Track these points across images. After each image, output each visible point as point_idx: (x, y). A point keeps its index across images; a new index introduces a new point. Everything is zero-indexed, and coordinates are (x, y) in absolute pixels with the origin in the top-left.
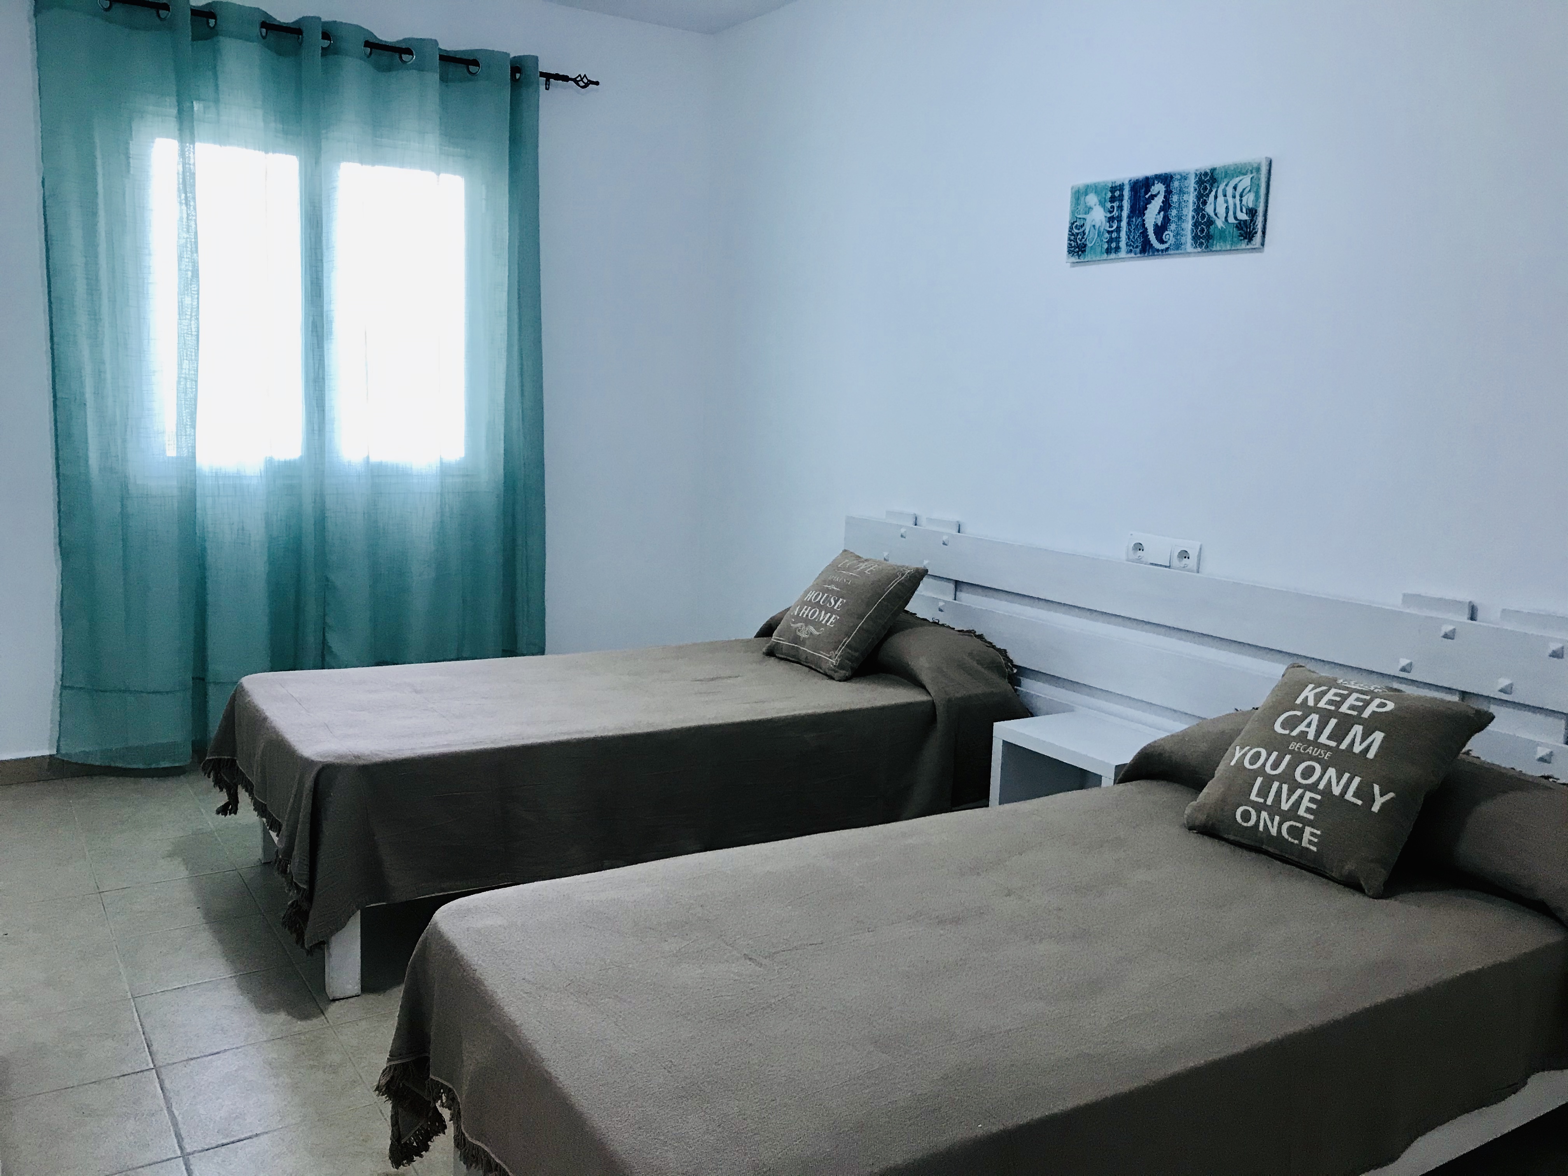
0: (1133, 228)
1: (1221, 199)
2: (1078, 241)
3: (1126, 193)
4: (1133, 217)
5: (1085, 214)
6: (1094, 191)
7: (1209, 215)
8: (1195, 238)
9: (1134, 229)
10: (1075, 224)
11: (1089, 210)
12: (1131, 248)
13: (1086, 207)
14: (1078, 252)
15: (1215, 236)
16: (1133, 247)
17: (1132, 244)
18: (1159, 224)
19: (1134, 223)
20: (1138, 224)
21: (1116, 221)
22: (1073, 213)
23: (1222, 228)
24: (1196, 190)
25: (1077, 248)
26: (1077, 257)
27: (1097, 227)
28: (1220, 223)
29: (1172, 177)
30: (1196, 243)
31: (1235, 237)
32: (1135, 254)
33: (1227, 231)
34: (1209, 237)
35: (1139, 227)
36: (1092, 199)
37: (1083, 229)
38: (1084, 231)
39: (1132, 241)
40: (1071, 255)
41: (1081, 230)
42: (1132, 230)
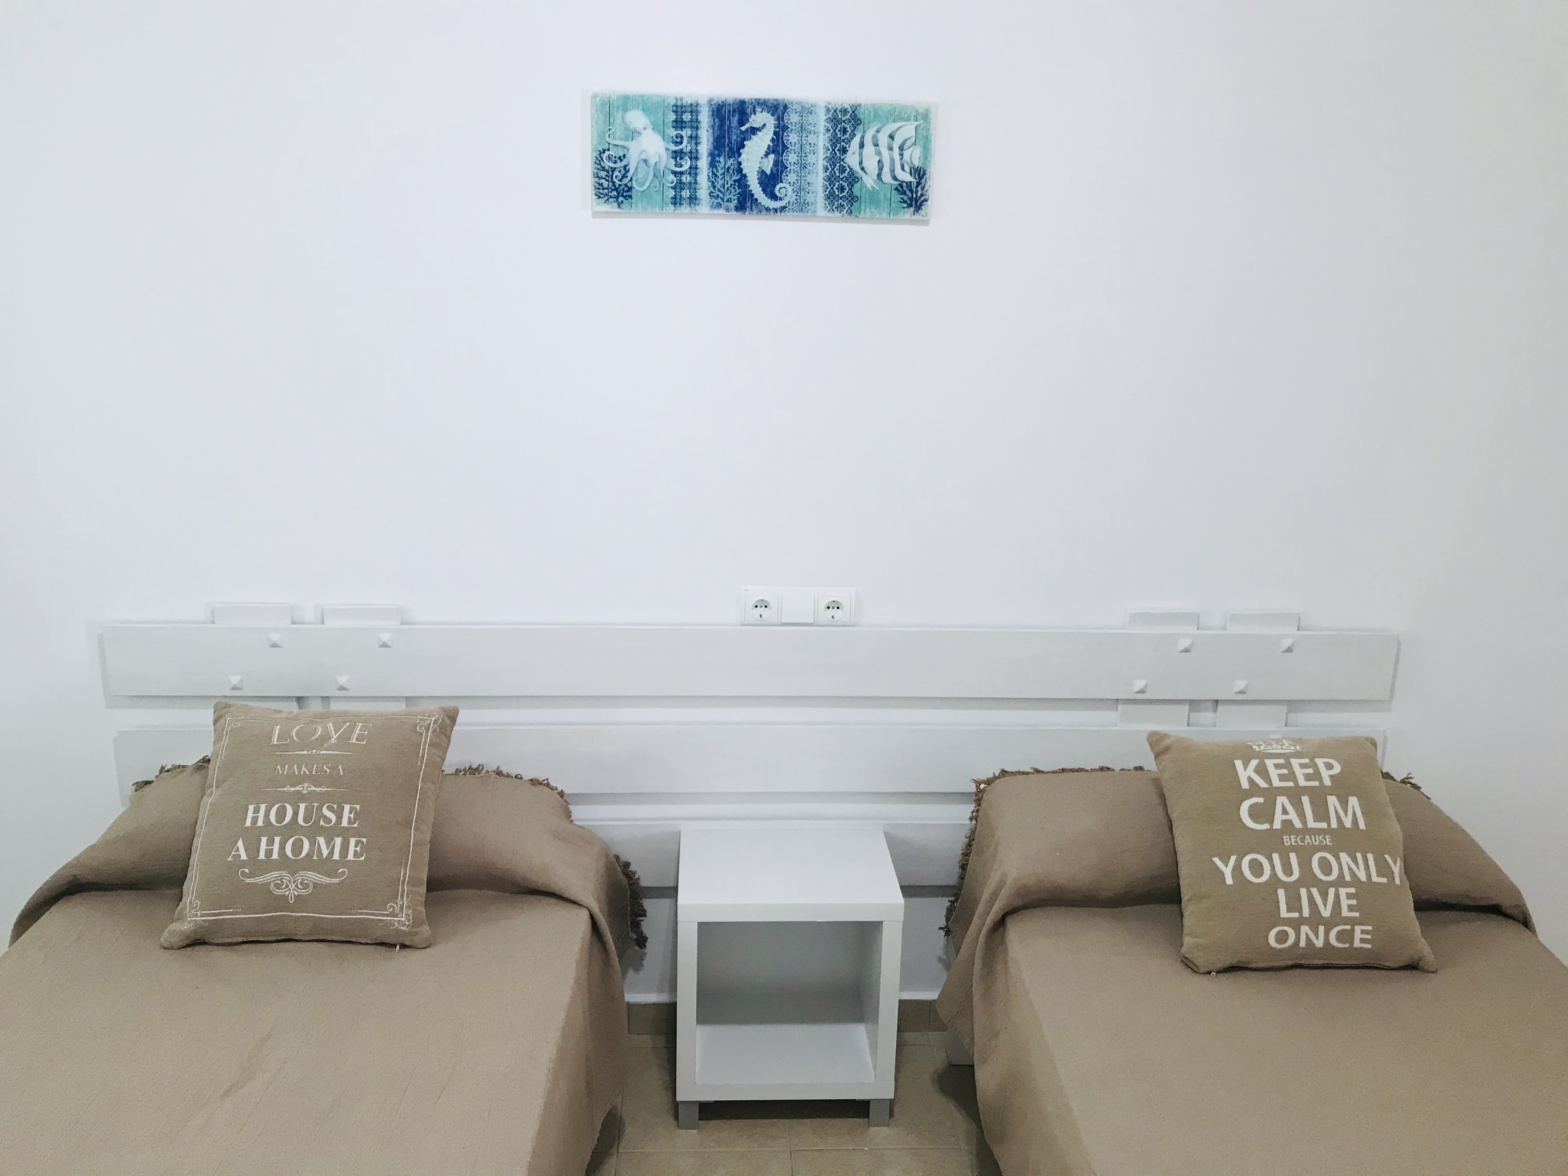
0: (721, 172)
1: (869, 148)
2: (615, 180)
3: (705, 119)
4: (719, 156)
5: (626, 139)
6: (641, 106)
7: (851, 169)
8: (830, 197)
9: (724, 174)
10: (607, 153)
11: (633, 134)
12: (719, 200)
13: (626, 129)
14: (617, 197)
15: (863, 199)
16: (723, 200)
17: (721, 195)
18: (768, 172)
19: (722, 165)
20: (729, 168)
21: (687, 158)
22: (601, 136)
23: (873, 187)
24: (828, 130)
25: (613, 190)
26: (615, 205)
27: (652, 162)
28: (869, 181)
29: (785, 107)
30: (831, 204)
31: (894, 203)
32: (727, 210)
33: (882, 193)
34: (852, 199)
35: (731, 172)
36: (637, 119)
37: (624, 162)
38: (625, 167)
39: (719, 191)
40: (604, 200)
41: (619, 165)
42: (718, 174)
